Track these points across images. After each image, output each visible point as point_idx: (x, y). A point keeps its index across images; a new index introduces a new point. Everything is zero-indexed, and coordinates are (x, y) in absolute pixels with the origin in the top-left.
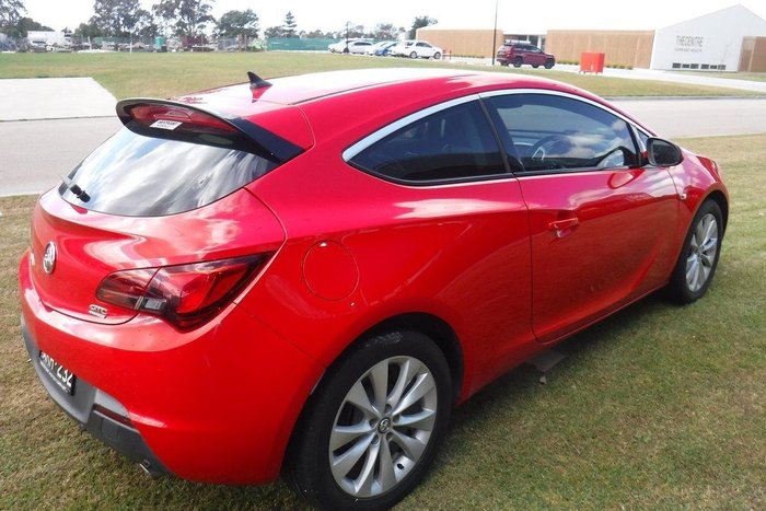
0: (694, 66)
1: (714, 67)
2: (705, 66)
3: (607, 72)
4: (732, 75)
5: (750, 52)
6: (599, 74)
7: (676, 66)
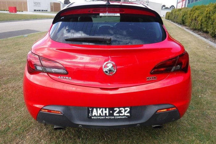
0: (40, 10)
1: (44, 11)
2: (42, 10)
3: (18, 13)
4: (50, 12)
5: (52, 6)
6: (16, 13)
7: (35, 10)
